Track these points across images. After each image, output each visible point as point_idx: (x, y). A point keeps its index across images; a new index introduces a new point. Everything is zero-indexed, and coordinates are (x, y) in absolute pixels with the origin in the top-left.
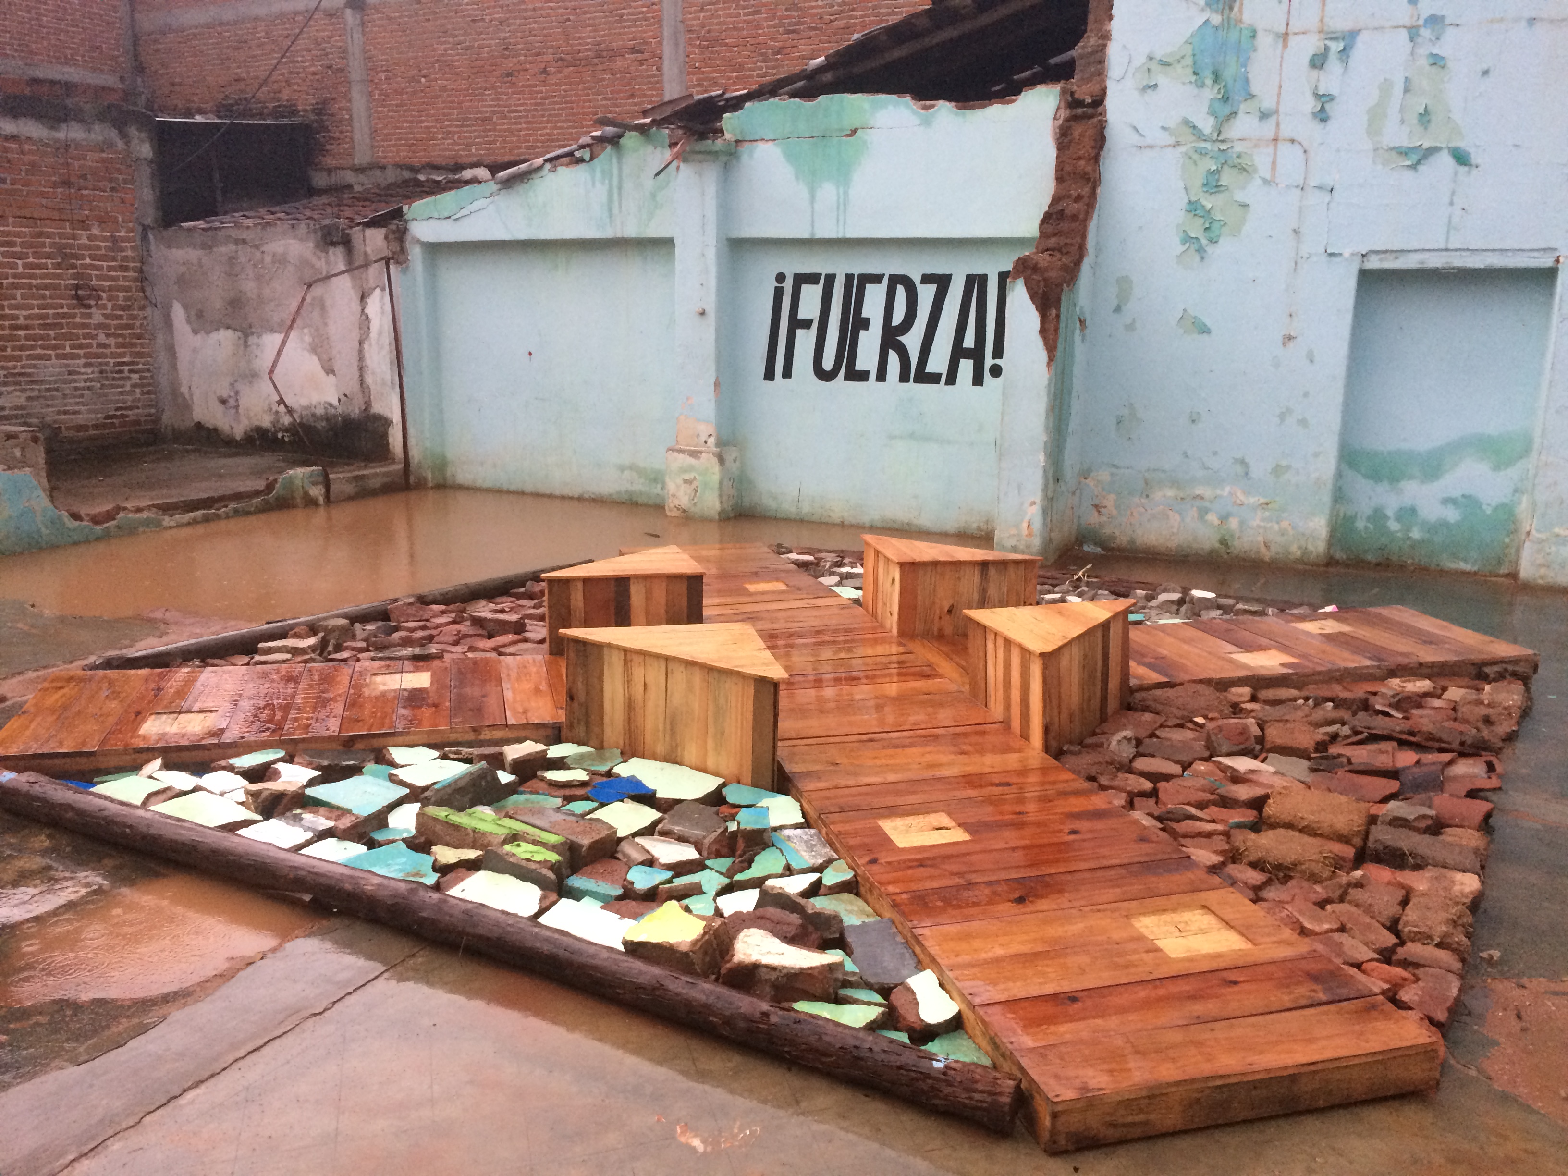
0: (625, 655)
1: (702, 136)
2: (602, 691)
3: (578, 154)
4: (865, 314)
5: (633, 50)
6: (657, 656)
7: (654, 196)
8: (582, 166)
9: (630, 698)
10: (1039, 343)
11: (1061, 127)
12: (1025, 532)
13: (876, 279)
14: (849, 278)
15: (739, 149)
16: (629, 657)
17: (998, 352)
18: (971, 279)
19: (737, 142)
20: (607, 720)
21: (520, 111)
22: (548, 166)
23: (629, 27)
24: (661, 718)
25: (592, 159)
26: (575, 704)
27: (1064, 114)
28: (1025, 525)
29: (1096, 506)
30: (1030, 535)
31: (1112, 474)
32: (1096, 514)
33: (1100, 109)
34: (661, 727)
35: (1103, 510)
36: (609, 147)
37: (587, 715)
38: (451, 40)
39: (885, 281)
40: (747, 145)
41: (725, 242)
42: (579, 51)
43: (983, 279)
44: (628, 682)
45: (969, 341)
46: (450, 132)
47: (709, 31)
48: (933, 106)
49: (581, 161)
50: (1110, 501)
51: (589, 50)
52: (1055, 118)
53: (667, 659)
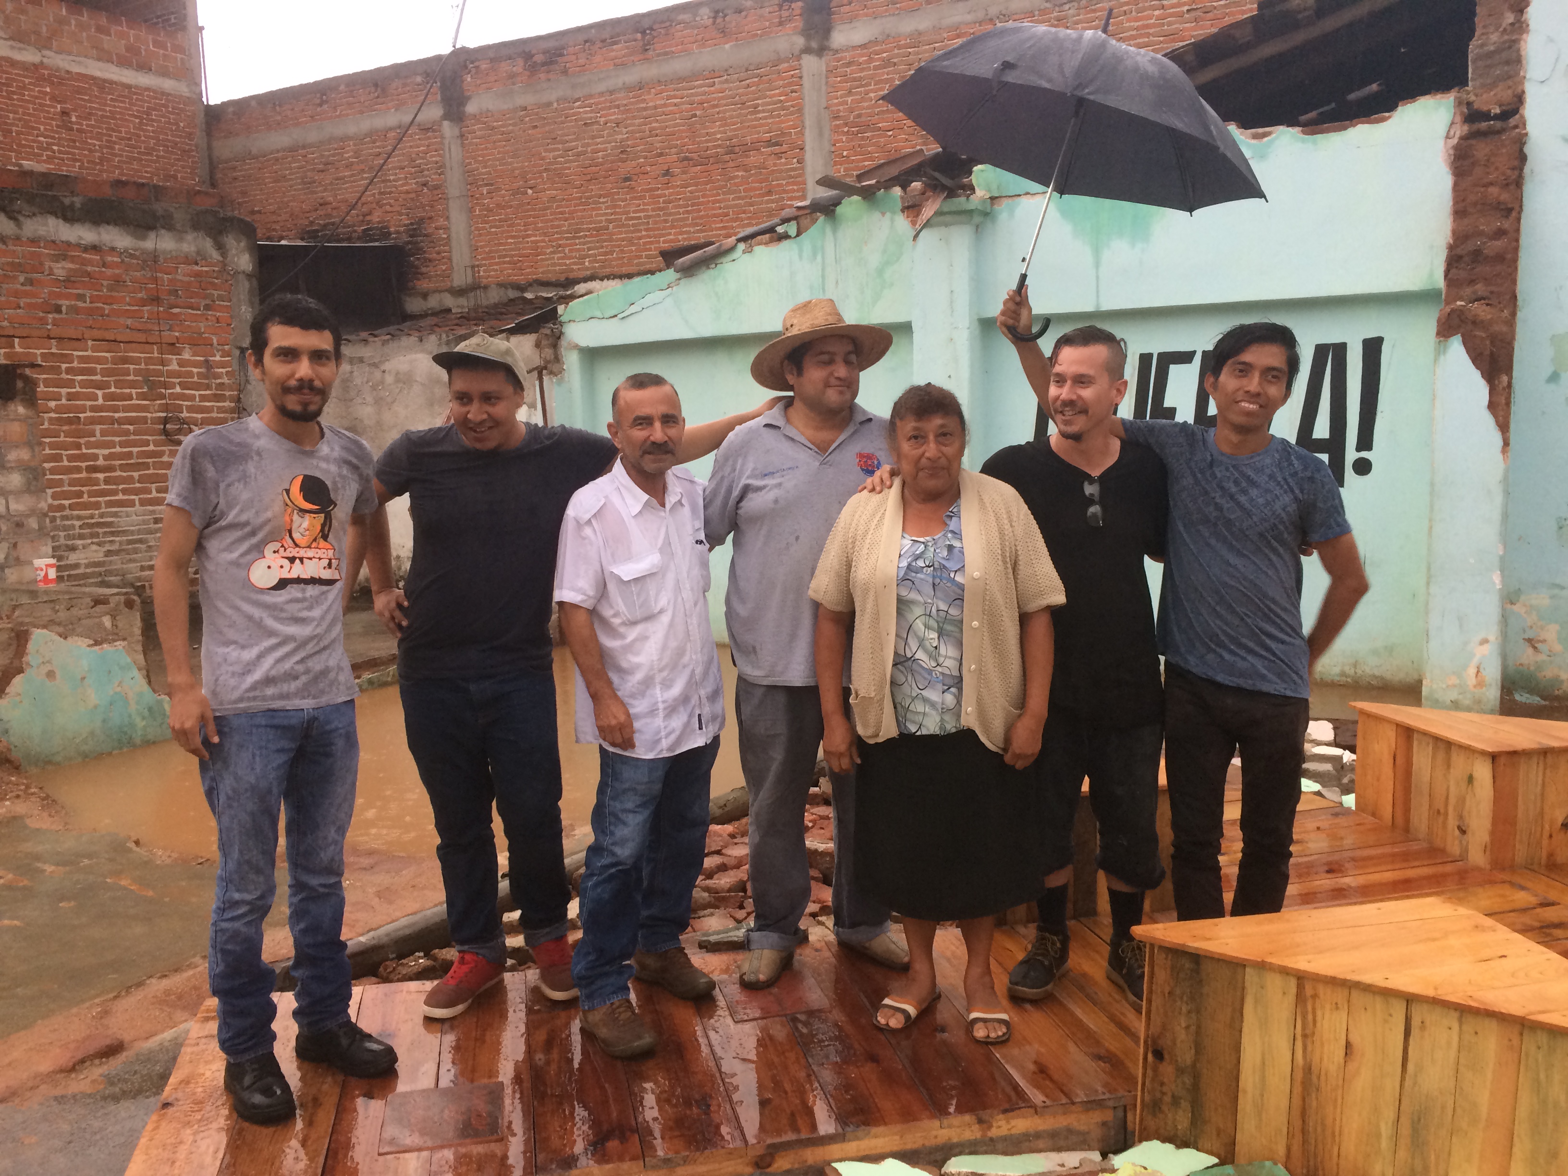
0: (1300, 987)
1: (951, 193)
2: (1237, 1048)
3: (780, 229)
4: (1167, 404)
5: (769, 143)
6: (1387, 993)
7: (880, 272)
8: (785, 243)
9: (1308, 1069)
10: (1488, 420)
11: (1456, 148)
12: (1471, 681)
13: (1185, 357)
14: (1145, 359)
15: (996, 207)
16: (1309, 991)
17: (1365, 441)
18: (1321, 351)
19: (992, 199)
20: (1246, 1103)
21: (639, 218)
22: (741, 246)
23: (765, 118)
24: (1389, 1114)
25: (798, 235)
26: (1167, 1069)
27: (1461, 130)
28: (1472, 671)
29: (1530, 641)
30: (1480, 684)
31: (1552, 597)
32: (1530, 651)
33: (1512, 121)
34: (1386, 1130)
35: (1538, 645)
36: (822, 219)
37: (1195, 1092)
38: (560, 146)
39: (1197, 359)
40: (1005, 202)
41: (976, 323)
42: (707, 149)
43: (1340, 350)
44: (1305, 1036)
45: (1322, 430)
46: (560, 246)
47: (859, 116)
48: (1269, 134)
49: (786, 236)
50: (1551, 633)
51: (719, 146)
52: (1447, 137)
53: (1410, 999)
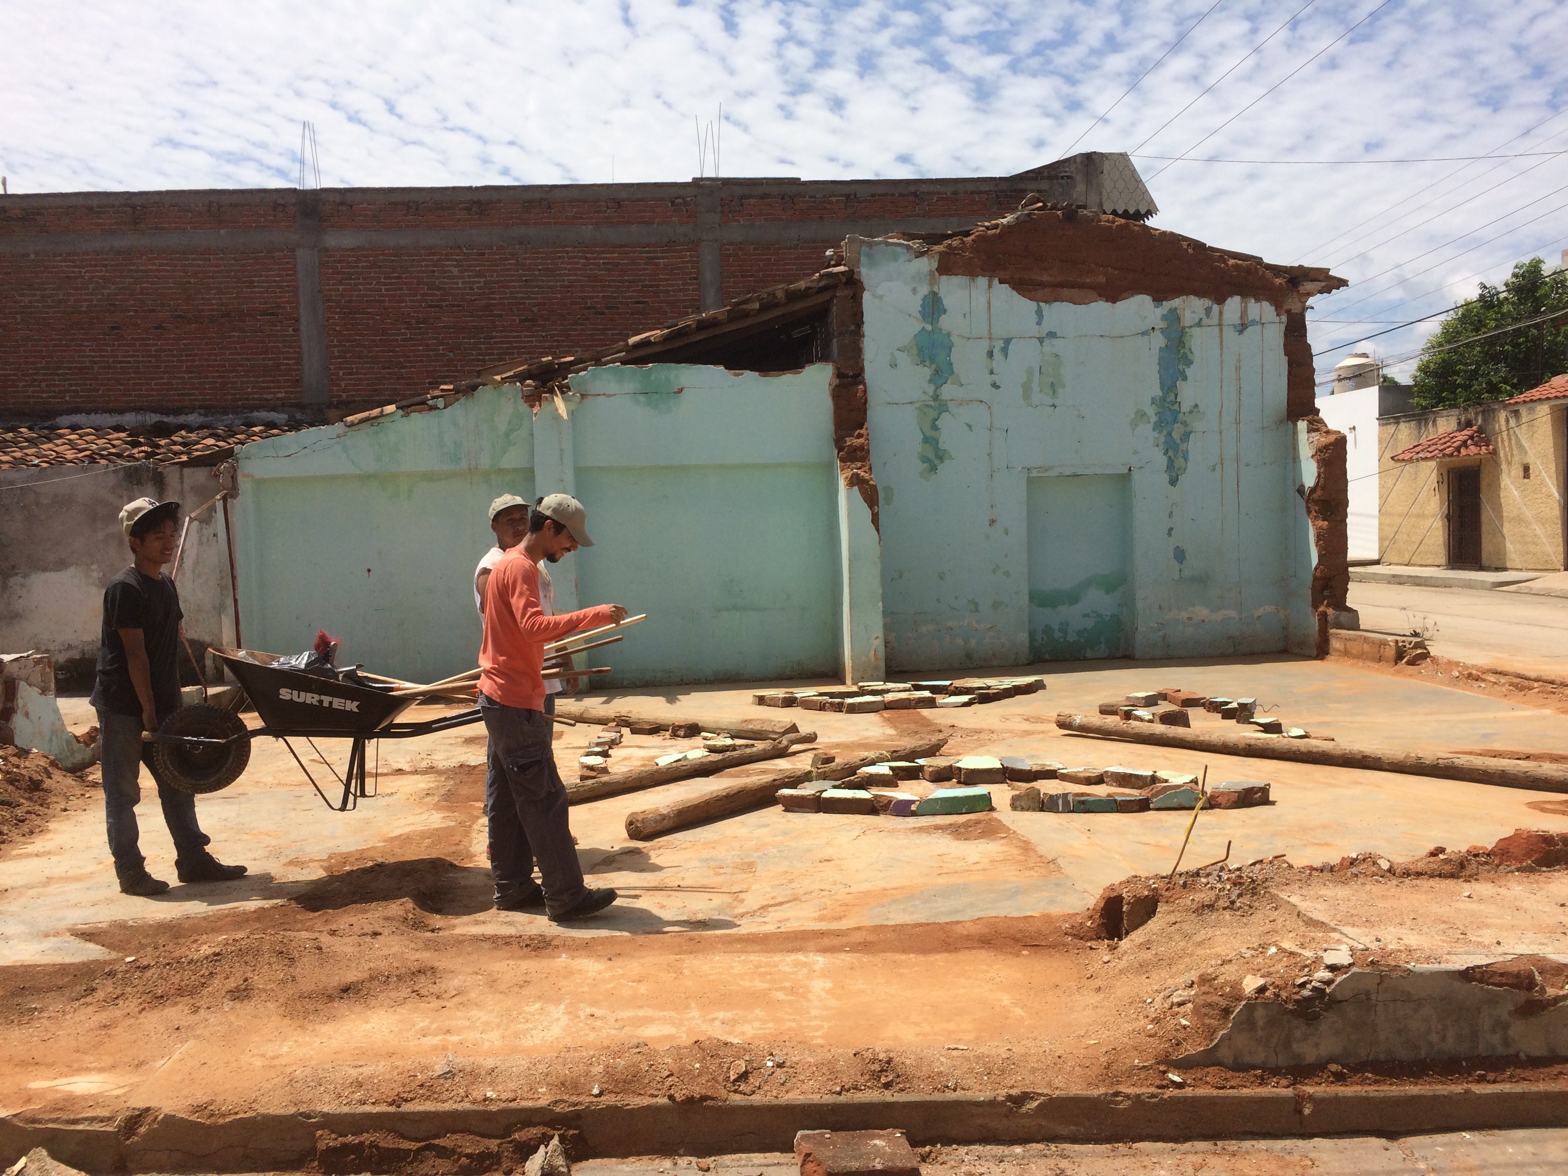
3: (431, 403)
5: (265, 313)
7: (507, 435)
8: (435, 413)
10: (871, 527)
11: (834, 391)
12: (873, 659)
19: (583, 395)
21: (129, 362)
22: (399, 412)
25: (445, 408)
27: (836, 382)
28: (872, 653)
30: (876, 659)
33: (859, 380)
36: (463, 398)
40: (591, 398)
42: (203, 310)
47: (350, 301)
48: (742, 374)
49: (435, 408)
51: (216, 310)
52: (830, 385)
